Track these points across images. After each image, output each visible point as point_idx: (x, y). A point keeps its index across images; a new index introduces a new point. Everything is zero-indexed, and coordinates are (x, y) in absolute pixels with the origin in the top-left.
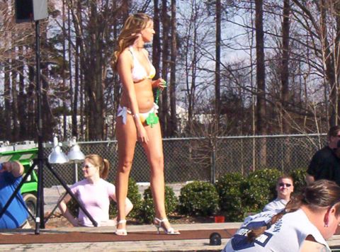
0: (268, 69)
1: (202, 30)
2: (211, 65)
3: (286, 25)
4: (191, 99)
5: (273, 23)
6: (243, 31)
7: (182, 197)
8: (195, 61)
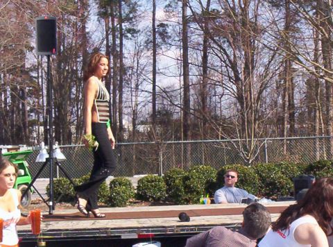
0: (192, 92)
1: (143, 61)
2: (150, 88)
3: (205, 58)
4: (135, 113)
5: (195, 57)
6: (174, 62)
7: (138, 187)
8: (137, 86)
